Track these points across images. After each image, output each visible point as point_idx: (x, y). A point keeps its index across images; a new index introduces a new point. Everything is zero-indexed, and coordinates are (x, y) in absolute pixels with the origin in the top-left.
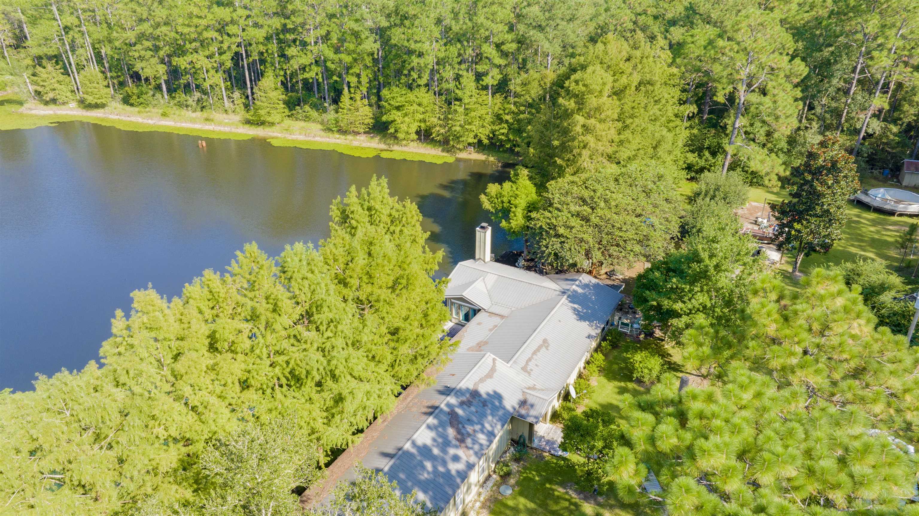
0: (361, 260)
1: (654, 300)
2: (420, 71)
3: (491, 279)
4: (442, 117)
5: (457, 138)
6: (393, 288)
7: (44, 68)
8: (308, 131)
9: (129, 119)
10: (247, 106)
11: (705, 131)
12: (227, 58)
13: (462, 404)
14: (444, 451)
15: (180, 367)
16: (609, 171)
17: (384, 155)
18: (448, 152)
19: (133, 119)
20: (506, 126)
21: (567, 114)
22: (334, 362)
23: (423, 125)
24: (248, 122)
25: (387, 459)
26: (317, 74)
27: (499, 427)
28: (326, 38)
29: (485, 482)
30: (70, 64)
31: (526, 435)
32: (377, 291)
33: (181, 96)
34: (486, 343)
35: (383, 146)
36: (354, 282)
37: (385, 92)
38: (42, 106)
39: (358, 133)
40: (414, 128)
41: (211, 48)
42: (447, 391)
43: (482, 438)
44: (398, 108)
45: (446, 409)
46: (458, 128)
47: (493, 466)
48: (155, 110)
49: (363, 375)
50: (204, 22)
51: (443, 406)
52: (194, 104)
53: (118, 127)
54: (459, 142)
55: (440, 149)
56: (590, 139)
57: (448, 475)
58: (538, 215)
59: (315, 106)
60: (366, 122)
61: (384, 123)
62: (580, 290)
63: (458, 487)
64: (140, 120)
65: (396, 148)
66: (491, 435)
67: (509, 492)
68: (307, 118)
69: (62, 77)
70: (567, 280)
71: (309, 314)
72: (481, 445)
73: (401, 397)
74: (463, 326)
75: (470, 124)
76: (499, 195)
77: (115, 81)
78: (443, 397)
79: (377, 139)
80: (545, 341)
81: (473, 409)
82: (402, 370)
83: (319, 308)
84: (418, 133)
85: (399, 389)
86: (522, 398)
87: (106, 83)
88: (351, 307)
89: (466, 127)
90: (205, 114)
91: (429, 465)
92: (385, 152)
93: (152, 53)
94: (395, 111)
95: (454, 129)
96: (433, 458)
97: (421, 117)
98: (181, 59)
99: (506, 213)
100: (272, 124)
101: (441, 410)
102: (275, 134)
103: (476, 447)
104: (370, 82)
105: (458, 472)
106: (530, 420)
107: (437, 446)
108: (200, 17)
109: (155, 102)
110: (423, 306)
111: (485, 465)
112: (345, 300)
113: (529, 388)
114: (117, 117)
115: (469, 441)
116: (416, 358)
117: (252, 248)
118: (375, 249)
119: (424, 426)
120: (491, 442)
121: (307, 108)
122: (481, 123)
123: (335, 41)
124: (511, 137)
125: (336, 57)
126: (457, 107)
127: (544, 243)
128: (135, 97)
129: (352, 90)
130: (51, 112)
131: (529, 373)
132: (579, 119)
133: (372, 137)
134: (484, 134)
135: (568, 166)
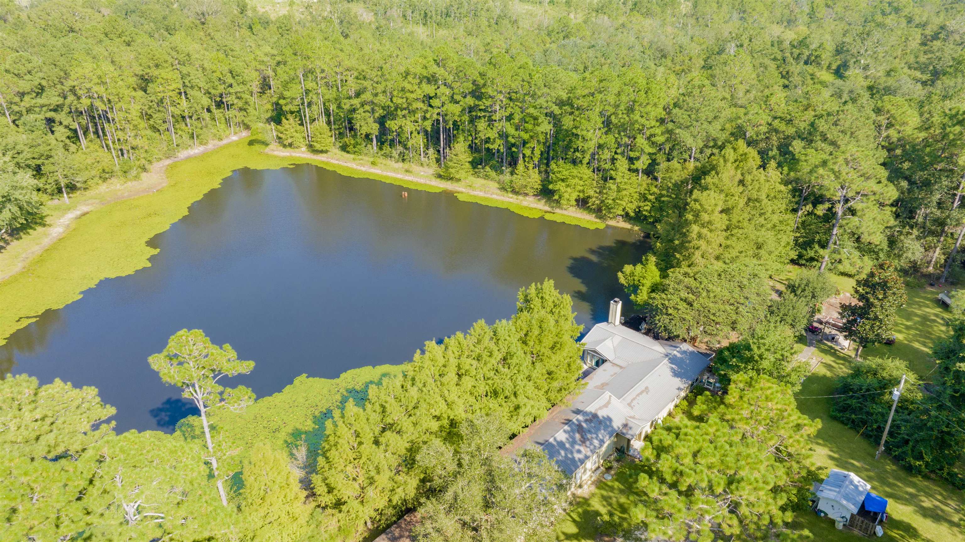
0: (536, 331)
1: (722, 370)
2: (583, 152)
3: (617, 339)
4: (598, 191)
5: (609, 209)
6: (552, 348)
7: (287, 120)
8: (487, 189)
9: (346, 164)
10: (438, 161)
11: (821, 225)
12: (428, 125)
13: (586, 421)
14: (573, 447)
15: (444, 380)
16: (715, 267)
17: (548, 217)
18: (600, 218)
19: (349, 165)
20: (649, 204)
21: (687, 223)
22: (518, 387)
23: (581, 195)
24: (440, 176)
25: (539, 446)
26: (499, 146)
27: (607, 437)
28: (509, 118)
29: (595, 470)
30: (305, 116)
31: (625, 446)
32: (543, 350)
33: (387, 149)
34: (607, 384)
35: (547, 208)
36: (531, 343)
37: (553, 165)
38: (281, 148)
39: (526, 195)
40: (574, 196)
41: (416, 115)
42: (578, 412)
43: (596, 442)
44: (563, 180)
45: (576, 422)
46: (610, 202)
47: (602, 461)
48: (366, 158)
49: (530, 396)
50: (413, 96)
51: (574, 420)
52: (397, 157)
53: (339, 172)
54: (610, 213)
55: (594, 215)
56: (702, 243)
57: (573, 460)
58: (657, 296)
59: (493, 168)
60: (535, 187)
61: (551, 190)
62: (679, 355)
63: (578, 467)
64: (355, 166)
65: (558, 211)
66: (602, 442)
67: (610, 478)
68: (487, 177)
69: (299, 128)
70: (672, 346)
71: (505, 359)
72: (595, 446)
73: (550, 411)
74: (594, 369)
75: (620, 199)
76: (632, 274)
77: (337, 132)
78: (575, 415)
79: (543, 201)
80: (647, 388)
81: (593, 425)
82: (552, 395)
83: (512, 356)
84: (577, 200)
85: (550, 406)
86: (625, 422)
87: (330, 134)
88: (529, 358)
89: (617, 201)
90: (406, 165)
91: (563, 453)
92: (548, 214)
93: (369, 115)
94: (560, 182)
95: (606, 201)
96: (566, 449)
97: (581, 188)
98: (393, 122)
99: (635, 288)
100: (459, 180)
101: (573, 423)
102: (461, 189)
103: (592, 447)
104: (542, 154)
105: (579, 459)
106: (628, 437)
107: (569, 443)
108: (412, 92)
109: (367, 152)
110: (568, 360)
111: (597, 460)
112: (525, 353)
113: (630, 417)
114: (337, 162)
115: (588, 443)
116: (561, 390)
117: (482, 322)
118: (544, 326)
119: (562, 430)
120: (601, 446)
121: (488, 168)
122: (630, 199)
123: (516, 121)
124: (653, 214)
125: (516, 134)
126: (611, 185)
127: (658, 318)
128: (351, 147)
129: (527, 159)
130: (288, 154)
131: (632, 408)
132: (695, 228)
133: (539, 200)
134: (631, 208)
135: (684, 260)
